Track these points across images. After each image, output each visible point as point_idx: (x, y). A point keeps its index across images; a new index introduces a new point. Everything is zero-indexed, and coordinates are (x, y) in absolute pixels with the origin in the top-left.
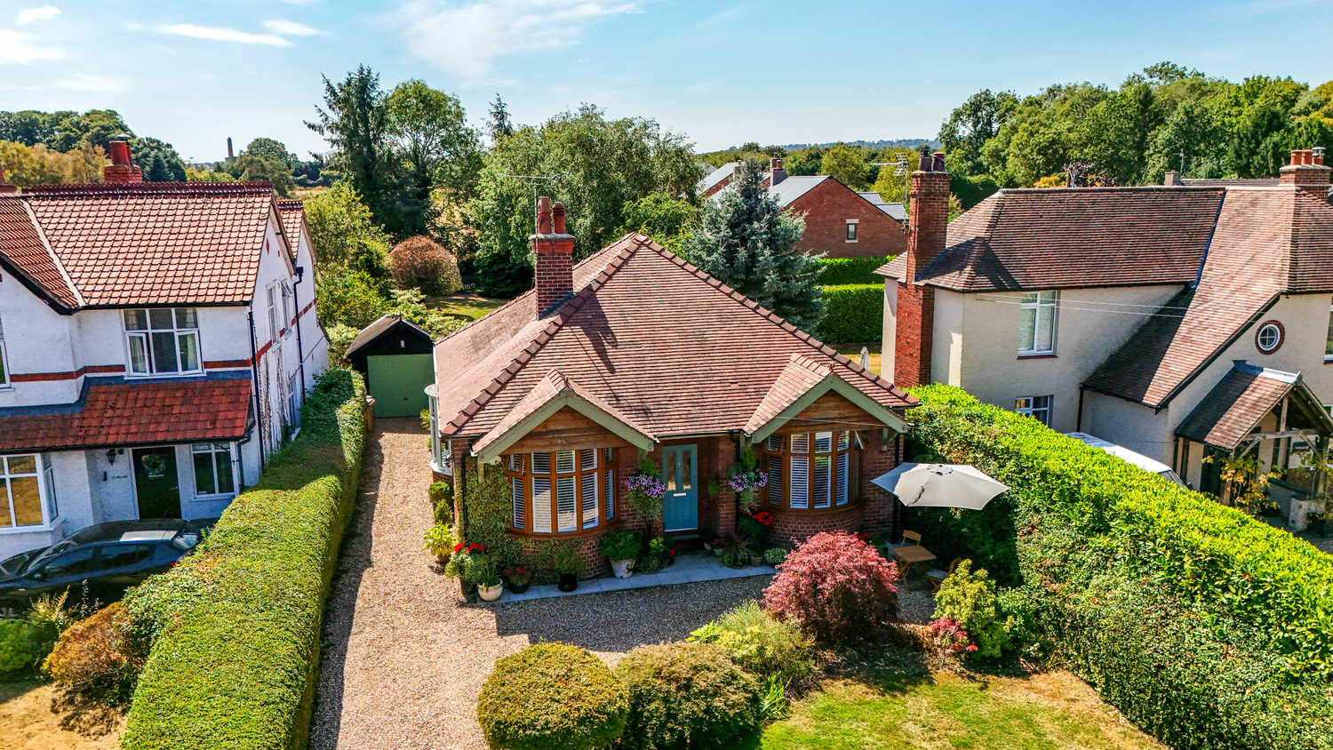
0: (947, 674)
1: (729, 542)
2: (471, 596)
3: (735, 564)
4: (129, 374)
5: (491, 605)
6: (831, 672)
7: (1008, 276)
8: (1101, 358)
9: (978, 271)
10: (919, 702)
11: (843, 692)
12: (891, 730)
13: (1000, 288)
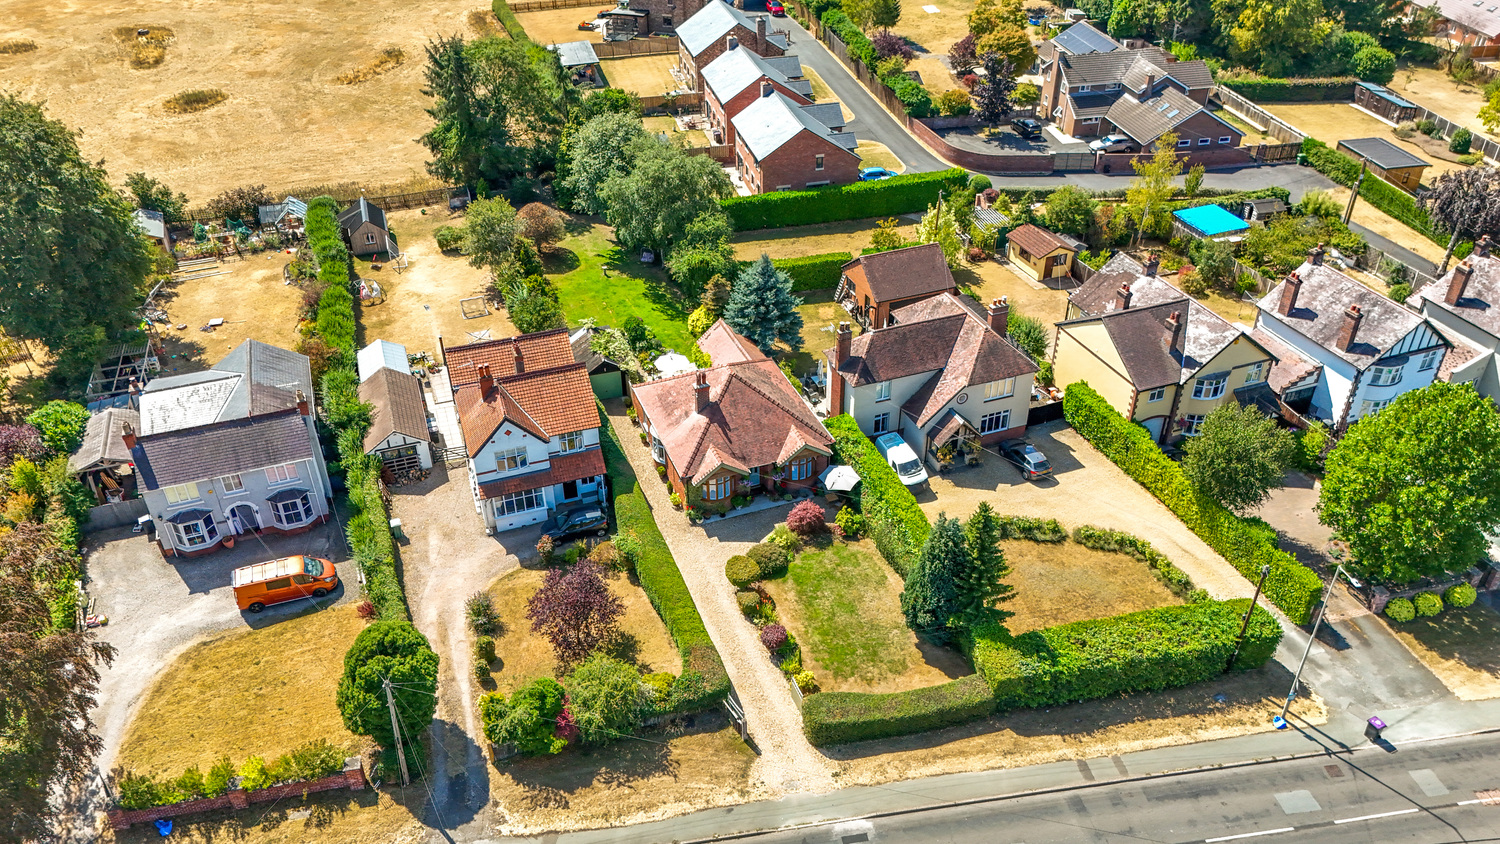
0: (837, 542)
1: (771, 493)
2: (694, 523)
3: (774, 501)
4: (562, 453)
5: (701, 525)
6: (806, 543)
7: (872, 377)
8: (908, 397)
9: (860, 376)
10: (829, 552)
11: (810, 550)
12: (821, 562)
13: (868, 383)
